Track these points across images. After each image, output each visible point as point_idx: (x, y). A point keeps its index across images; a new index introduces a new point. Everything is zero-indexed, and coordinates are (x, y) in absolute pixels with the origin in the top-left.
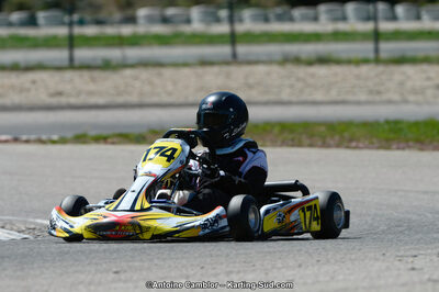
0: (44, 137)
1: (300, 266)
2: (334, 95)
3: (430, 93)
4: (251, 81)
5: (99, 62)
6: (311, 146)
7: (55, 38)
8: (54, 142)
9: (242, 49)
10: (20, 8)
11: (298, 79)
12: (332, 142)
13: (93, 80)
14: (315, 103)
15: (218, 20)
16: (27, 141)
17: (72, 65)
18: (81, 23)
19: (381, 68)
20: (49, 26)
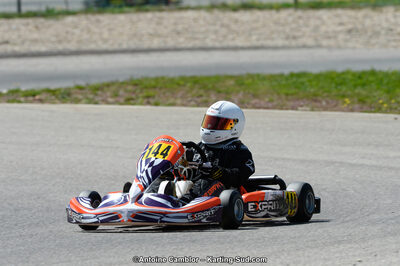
3: (341, 37)
5: (44, 10)
13: (37, 28)
17: (20, 14)
19: (299, 13)
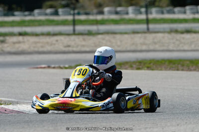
0: (62, 66)
1: (178, 125)
2: (193, 47)
4: (156, 41)
5: (86, 32)
6: (183, 70)
7: (66, 21)
8: (66, 68)
9: (151, 26)
10: (51, 7)
11: (177, 40)
12: (192, 69)
13: (84, 40)
14: (184, 51)
15: (141, 13)
16: (54, 68)
17: (74, 33)
18: (79, 14)
20: (64, 15)
